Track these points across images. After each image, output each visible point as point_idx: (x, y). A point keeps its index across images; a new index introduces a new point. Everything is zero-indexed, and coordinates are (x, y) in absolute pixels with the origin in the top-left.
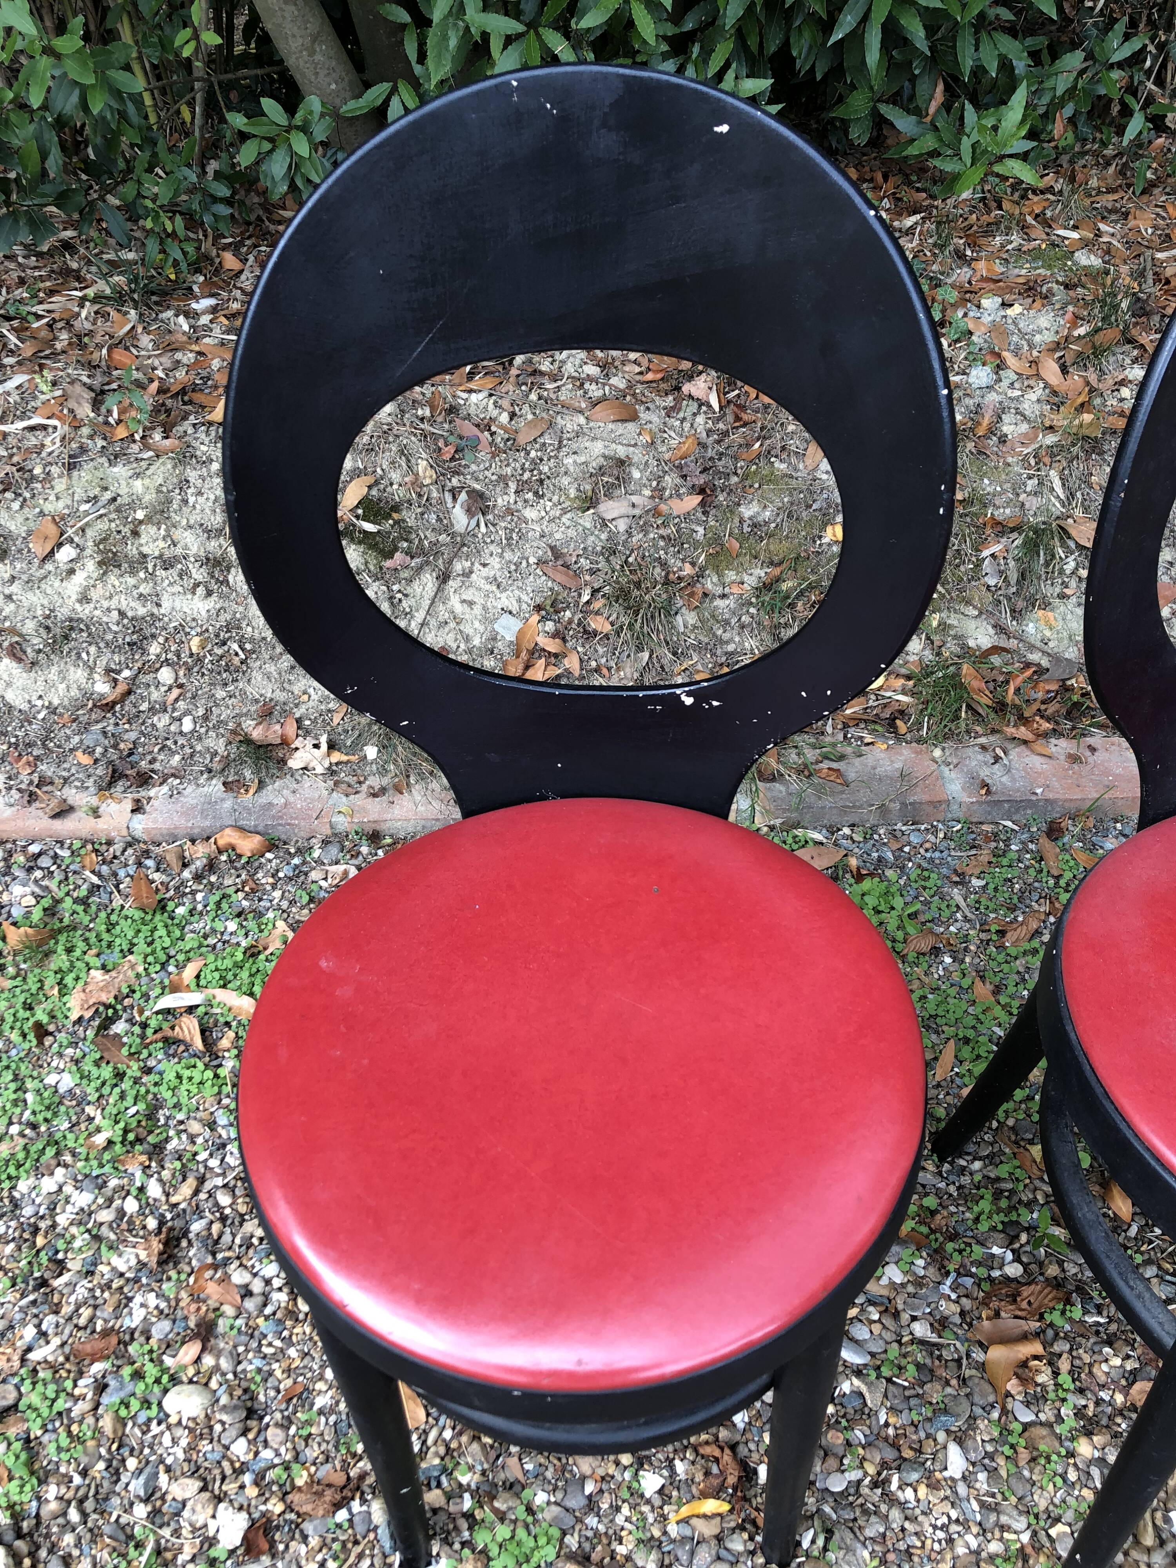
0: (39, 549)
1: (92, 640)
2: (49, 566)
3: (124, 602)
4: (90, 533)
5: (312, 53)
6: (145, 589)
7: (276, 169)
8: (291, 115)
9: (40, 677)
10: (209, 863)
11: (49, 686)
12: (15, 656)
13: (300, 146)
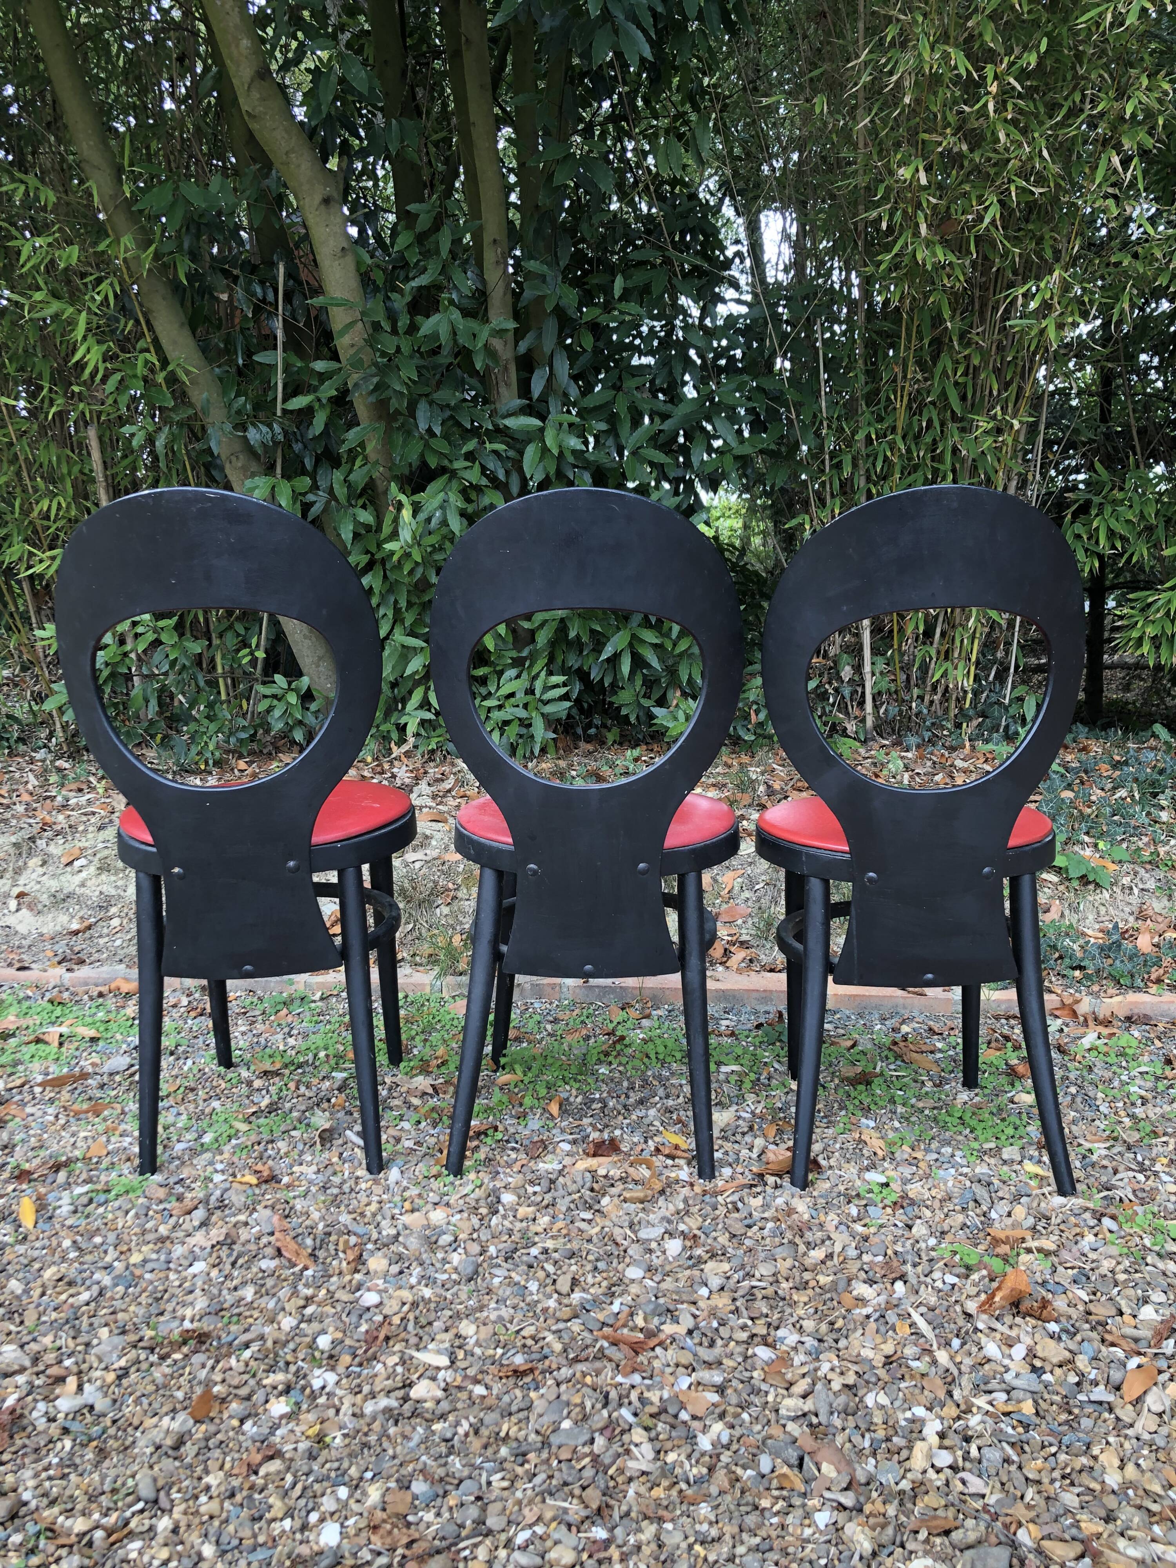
0: (64, 860)
1: (78, 903)
2: (68, 869)
3: (104, 888)
4: (98, 856)
5: (318, 666)
6: (120, 883)
7: (277, 713)
8: (290, 684)
9: (41, 919)
10: (101, 995)
11: (44, 923)
12: (30, 908)
13: (293, 699)
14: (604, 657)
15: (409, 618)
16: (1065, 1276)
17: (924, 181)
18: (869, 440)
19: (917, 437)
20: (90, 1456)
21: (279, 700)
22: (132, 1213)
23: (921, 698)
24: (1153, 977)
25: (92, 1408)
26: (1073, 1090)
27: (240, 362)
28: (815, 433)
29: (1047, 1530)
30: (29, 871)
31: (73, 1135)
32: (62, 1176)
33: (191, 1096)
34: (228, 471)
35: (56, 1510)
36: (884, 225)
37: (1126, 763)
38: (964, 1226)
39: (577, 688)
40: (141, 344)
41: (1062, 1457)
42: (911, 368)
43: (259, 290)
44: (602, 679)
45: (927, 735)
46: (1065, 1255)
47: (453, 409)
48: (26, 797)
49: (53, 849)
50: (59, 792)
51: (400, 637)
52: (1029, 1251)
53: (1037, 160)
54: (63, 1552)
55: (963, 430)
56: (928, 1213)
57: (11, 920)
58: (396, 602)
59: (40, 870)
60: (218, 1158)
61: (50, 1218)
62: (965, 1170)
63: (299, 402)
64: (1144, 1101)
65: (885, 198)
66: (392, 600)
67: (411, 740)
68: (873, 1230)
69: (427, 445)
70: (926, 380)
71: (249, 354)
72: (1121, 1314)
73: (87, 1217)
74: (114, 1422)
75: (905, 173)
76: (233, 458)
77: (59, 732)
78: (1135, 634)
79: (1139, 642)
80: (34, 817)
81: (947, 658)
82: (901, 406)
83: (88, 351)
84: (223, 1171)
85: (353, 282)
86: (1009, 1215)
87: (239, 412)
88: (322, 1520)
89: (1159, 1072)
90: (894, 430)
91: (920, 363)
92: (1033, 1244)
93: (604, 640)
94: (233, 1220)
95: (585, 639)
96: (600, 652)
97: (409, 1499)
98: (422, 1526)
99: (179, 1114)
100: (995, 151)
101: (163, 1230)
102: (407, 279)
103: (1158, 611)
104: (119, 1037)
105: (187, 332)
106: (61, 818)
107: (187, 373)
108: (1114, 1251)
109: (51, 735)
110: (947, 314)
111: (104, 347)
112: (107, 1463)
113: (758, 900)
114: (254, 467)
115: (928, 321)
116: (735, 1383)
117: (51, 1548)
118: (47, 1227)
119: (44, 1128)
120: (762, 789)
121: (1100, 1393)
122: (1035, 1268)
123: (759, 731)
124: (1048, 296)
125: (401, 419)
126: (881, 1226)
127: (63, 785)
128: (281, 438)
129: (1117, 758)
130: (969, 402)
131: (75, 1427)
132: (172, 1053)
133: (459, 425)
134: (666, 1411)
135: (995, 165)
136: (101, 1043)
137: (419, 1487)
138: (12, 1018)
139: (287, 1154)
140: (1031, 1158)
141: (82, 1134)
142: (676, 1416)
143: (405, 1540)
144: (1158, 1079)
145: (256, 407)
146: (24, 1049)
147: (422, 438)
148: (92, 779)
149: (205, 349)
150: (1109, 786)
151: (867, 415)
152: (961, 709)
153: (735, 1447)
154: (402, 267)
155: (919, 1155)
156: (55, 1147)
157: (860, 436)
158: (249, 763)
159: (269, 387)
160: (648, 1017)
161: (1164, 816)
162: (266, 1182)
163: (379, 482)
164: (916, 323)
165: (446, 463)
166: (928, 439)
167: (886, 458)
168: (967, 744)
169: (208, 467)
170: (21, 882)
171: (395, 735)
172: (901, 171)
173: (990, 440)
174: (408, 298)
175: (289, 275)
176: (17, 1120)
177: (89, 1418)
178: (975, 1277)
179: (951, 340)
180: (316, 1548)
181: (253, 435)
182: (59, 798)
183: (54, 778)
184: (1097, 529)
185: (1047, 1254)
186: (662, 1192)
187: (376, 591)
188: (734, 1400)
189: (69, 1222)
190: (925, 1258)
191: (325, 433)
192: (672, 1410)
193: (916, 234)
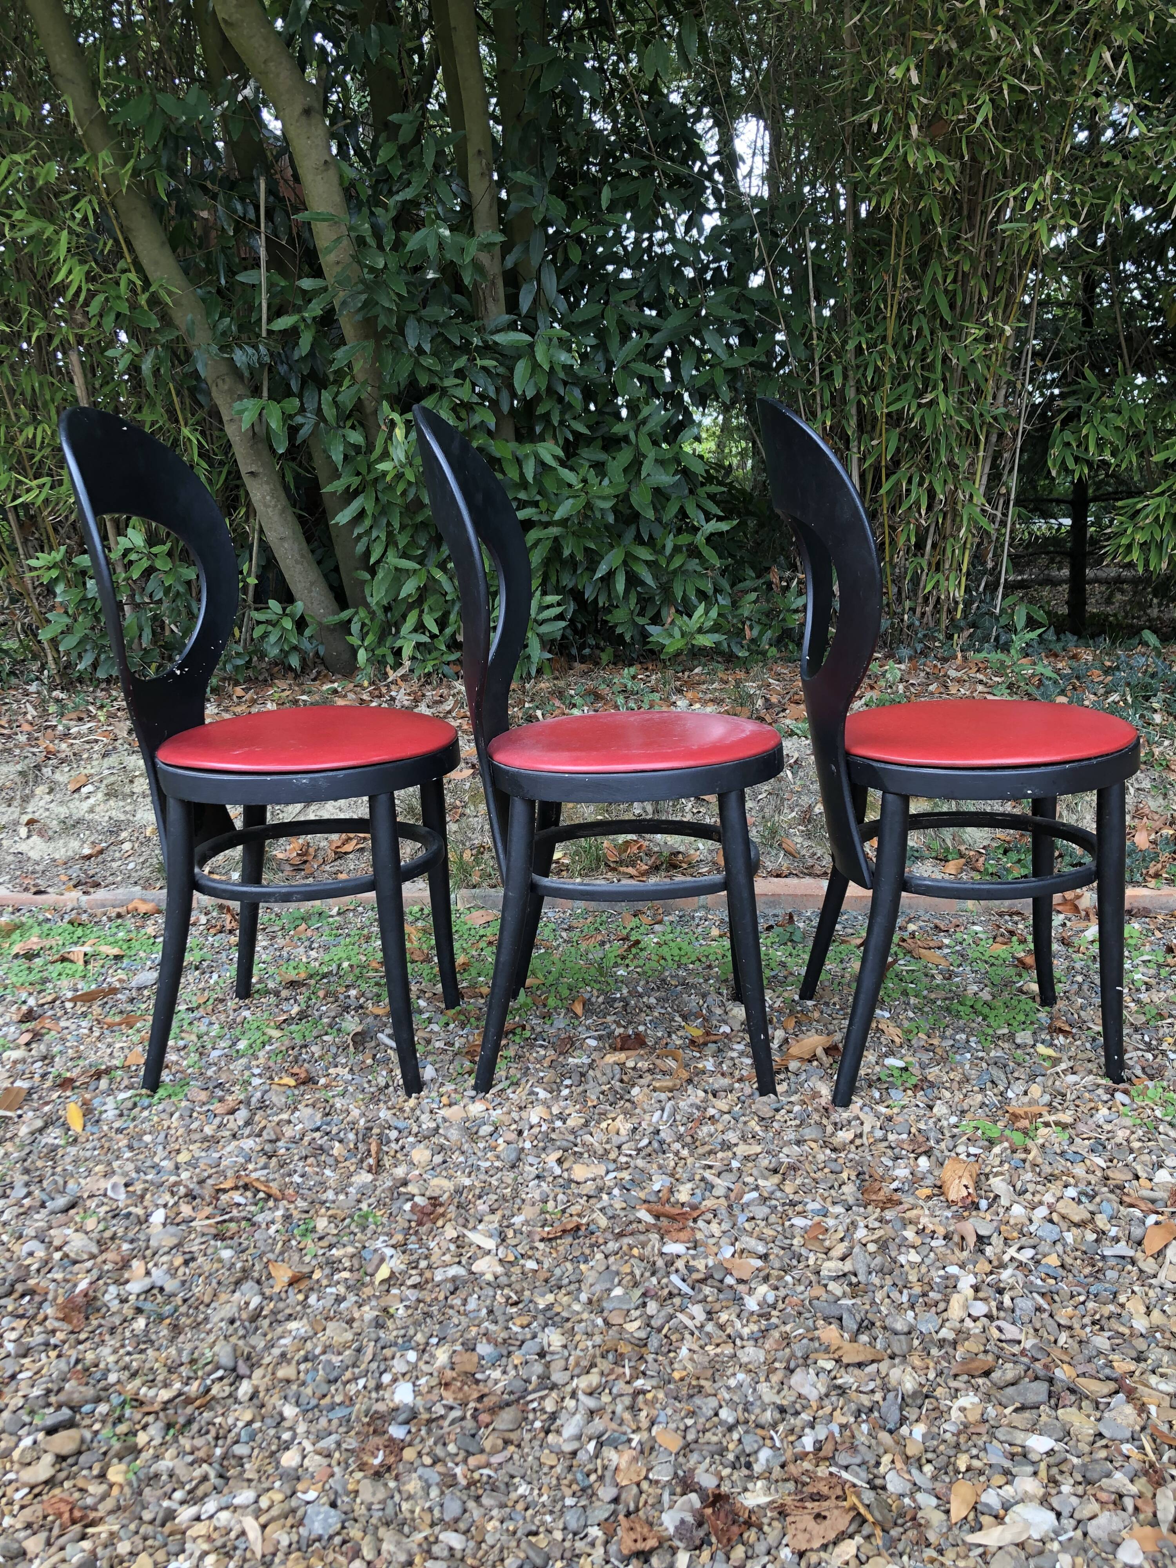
0: (72, 787)
1: (88, 828)
2: (76, 795)
3: (113, 813)
4: (105, 783)
5: (310, 591)
6: (128, 808)
7: (273, 639)
8: (284, 609)
9: (52, 845)
10: (119, 916)
11: (56, 849)
12: (41, 834)
13: (288, 624)
14: (599, 575)
15: (403, 540)
16: (1081, 1145)
17: (915, 80)
18: (859, 350)
19: (907, 347)
20: (165, 1332)
21: (274, 626)
22: (177, 1115)
23: (913, 610)
24: (1152, 871)
25: (162, 1289)
26: (1079, 978)
27: (223, 282)
28: (805, 344)
29: (1081, 1369)
30: (37, 799)
31: (109, 1046)
32: (104, 1083)
33: (221, 1007)
34: (214, 394)
35: (138, 1382)
36: (875, 128)
37: (1117, 668)
38: (983, 1105)
39: (571, 608)
40: (121, 265)
41: (1091, 1305)
42: (901, 275)
43: (239, 207)
44: (596, 599)
45: (919, 647)
46: (1081, 1127)
47: (443, 325)
48: (26, 727)
49: (58, 777)
50: (60, 722)
51: (393, 559)
52: (1047, 1125)
53: (1028, 57)
54: (150, 1419)
55: (952, 338)
56: (947, 1094)
57: (22, 847)
58: (389, 524)
59: (48, 798)
60: (254, 1063)
61: (97, 1121)
62: (980, 1054)
63: (284, 322)
64: (1149, 987)
65: (877, 99)
66: (385, 521)
67: (407, 664)
68: (896, 1110)
69: (417, 363)
70: (915, 288)
71: (231, 273)
72: (1137, 1178)
73: (134, 1119)
74: (185, 1301)
75: (896, 72)
76: (220, 382)
77: (51, 664)
78: (1124, 541)
79: (1129, 548)
80: (38, 746)
81: (938, 569)
82: (891, 314)
83: (70, 272)
84: (260, 1075)
85: (337, 197)
86: (1026, 1093)
87: (224, 334)
88: (395, 1380)
89: (1161, 960)
90: (884, 339)
91: (909, 270)
92: (1051, 1119)
93: (597, 558)
94: (276, 1119)
95: (579, 557)
96: (594, 571)
97: (476, 1359)
98: (490, 1383)
99: (211, 1024)
100: (985, 48)
101: (208, 1130)
102: (390, 193)
103: (1147, 517)
104: (142, 954)
105: (168, 250)
106: (64, 746)
107: (170, 293)
108: (1128, 1122)
109: (43, 667)
110: (937, 219)
111: (86, 267)
112: (181, 1338)
113: (762, 809)
114: (241, 390)
115: (918, 228)
116: (776, 1250)
117: (138, 1416)
118: (95, 1129)
119: (80, 1040)
120: (760, 702)
121: (1122, 1248)
122: (1053, 1139)
123: (753, 647)
124: (1040, 198)
125: (390, 337)
126: (903, 1107)
127: (62, 715)
128: (267, 359)
129: (1108, 664)
130: (958, 310)
131: (148, 1306)
132: (197, 968)
133: (448, 341)
134: (712, 1277)
135: (984, 63)
136: (126, 961)
137: (484, 1349)
138: (35, 939)
139: (321, 1058)
140: (1043, 1042)
141: (118, 1045)
142: (722, 1281)
143: (476, 1395)
144: (1160, 966)
145: (241, 328)
146: (50, 968)
147: (411, 355)
148: (91, 708)
149: (187, 270)
150: (1102, 691)
151: (857, 325)
152: (952, 620)
153: (780, 1306)
154: (386, 181)
155: (936, 1042)
156: (93, 1058)
157: (851, 346)
158: (247, 690)
159: (252, 307)
160: (660, 922)
161: (1158, 718)
162: (304, 1083)
163: (366, 403)
164: (906, 229)
165: (436, 380)
166: (918, 348)
167: (877, 368)
168: (959, 655)
169: (193, 391)
170: (30, 810)
171: (390, 659)
172: (892, 71)
173: (981, 347)
174: (393, 213)
175: (270, 192)
176: (53, 1033)
177: (160, 1298)
178: (997, 1150)
179: (940, 246)
180: (391, 1405)
181: (240, 357)
182: (60, 728)
183: (52, 708)
184: (1087, 436)
185: (1064, 1126)
186: (690, 1081)
187: (369, 513)
188: (777, 1265)
189: (116, 1125)
190: (948, 1134)
191: (311, 354)
192: (717, 1276)
193: (907, 136)
